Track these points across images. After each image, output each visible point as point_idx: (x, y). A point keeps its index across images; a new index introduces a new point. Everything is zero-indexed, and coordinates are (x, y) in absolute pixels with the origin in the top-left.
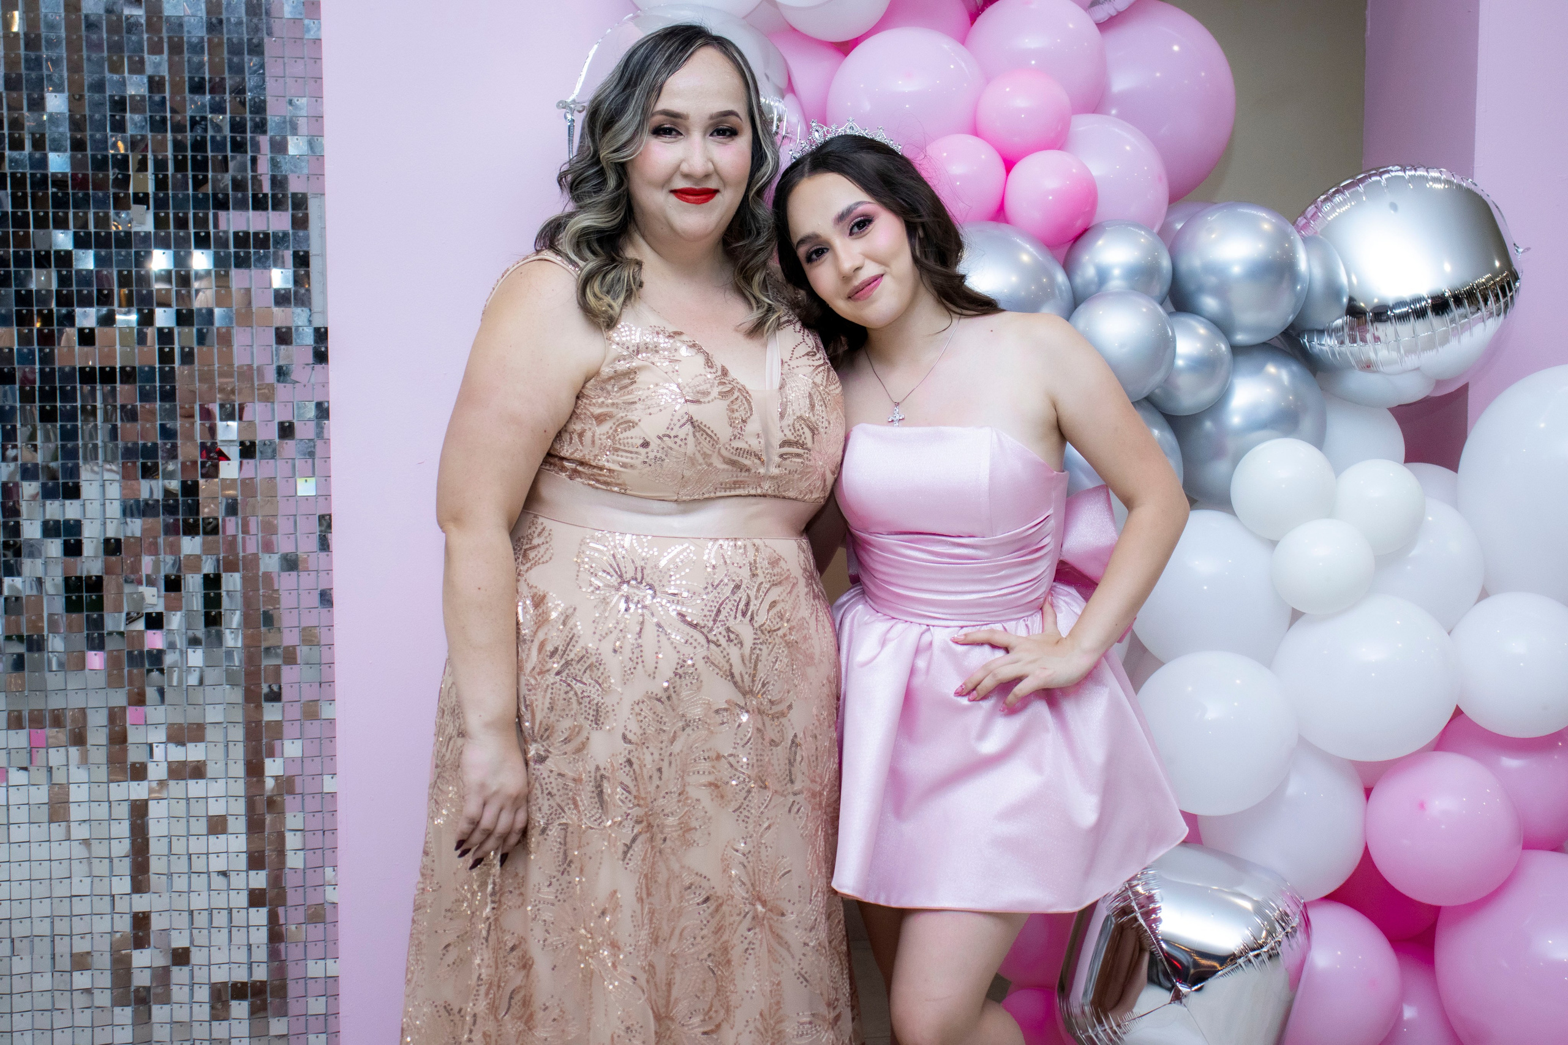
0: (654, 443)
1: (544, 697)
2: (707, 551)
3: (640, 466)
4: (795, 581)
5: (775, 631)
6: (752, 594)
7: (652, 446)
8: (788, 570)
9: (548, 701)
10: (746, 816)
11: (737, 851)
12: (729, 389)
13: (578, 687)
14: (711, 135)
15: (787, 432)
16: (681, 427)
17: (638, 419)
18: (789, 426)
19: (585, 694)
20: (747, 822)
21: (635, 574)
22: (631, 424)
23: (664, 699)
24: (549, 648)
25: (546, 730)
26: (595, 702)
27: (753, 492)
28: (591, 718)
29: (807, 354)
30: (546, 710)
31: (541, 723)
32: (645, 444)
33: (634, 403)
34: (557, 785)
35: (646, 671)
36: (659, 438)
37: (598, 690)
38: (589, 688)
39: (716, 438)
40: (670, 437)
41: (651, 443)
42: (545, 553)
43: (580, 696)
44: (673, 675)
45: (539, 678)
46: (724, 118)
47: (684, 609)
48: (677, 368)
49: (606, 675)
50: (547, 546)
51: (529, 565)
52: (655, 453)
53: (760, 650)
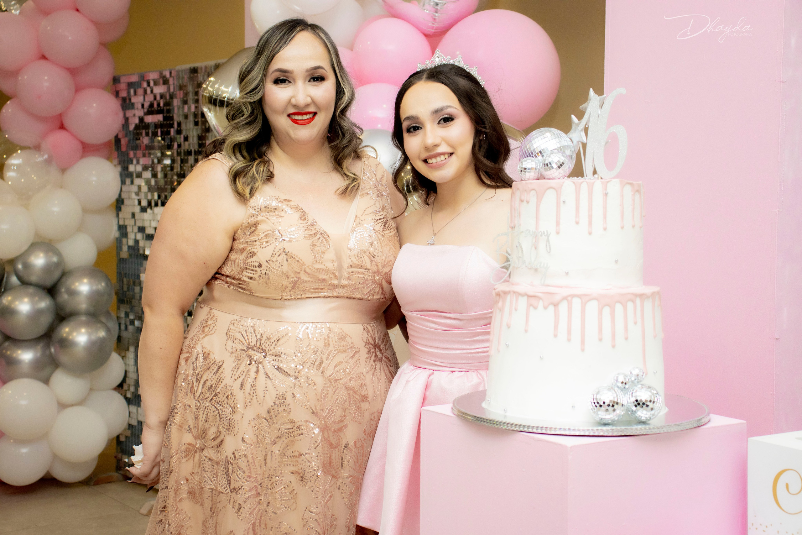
0: (264, 264)
1: (203, 414)
2: (298, 330)
3: (258, 278)
4: (357, 350)
5: (338, 380)
6: (324, 357)
7: (264, 267)
8: (353, 343)
9: (205, 416)
10: (316, 491)
11: (312, 513)
12: (313, 233)
13: (219, 408)
14: (309, 81)
15: (353, 259)
16: (279, 256)
17: (256, 250)
18: (355, 255)
19: (224, 413)
20: (317, 494)
21: (256, 343)
22: (253, 254)
23: (268, 418)
24: (208, 384)
25: (204, 433)
26: (229, 418)
27: (330, 295)
28: (226, 427)
29: (373, 212)
30: (203, 421)
31: (201, 428)
32: (260, 266)
33: (256, 241)
34: (209, 465)
35: (258, 401)
36: (267, 261)
37: (230, 411)
38: (226, 410)
39: (302, 262)
40: (273, 262)
41: (263, 265)
42: (213, 329)
43: (221, 414)
44: (273, 404)
45: (201, 402)
46: (315, 71)
47: (281, 365)
48: (280, 221)
49: (235, 402)
50: (214, 325)
51: (204, 335)
52: (265, 271)
53: (327, 390)
